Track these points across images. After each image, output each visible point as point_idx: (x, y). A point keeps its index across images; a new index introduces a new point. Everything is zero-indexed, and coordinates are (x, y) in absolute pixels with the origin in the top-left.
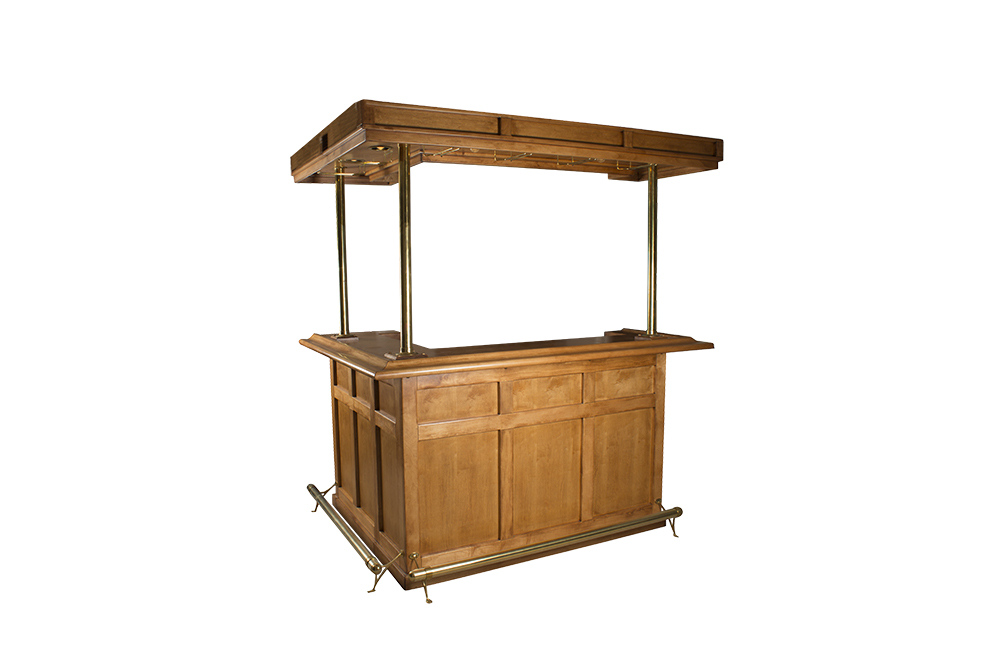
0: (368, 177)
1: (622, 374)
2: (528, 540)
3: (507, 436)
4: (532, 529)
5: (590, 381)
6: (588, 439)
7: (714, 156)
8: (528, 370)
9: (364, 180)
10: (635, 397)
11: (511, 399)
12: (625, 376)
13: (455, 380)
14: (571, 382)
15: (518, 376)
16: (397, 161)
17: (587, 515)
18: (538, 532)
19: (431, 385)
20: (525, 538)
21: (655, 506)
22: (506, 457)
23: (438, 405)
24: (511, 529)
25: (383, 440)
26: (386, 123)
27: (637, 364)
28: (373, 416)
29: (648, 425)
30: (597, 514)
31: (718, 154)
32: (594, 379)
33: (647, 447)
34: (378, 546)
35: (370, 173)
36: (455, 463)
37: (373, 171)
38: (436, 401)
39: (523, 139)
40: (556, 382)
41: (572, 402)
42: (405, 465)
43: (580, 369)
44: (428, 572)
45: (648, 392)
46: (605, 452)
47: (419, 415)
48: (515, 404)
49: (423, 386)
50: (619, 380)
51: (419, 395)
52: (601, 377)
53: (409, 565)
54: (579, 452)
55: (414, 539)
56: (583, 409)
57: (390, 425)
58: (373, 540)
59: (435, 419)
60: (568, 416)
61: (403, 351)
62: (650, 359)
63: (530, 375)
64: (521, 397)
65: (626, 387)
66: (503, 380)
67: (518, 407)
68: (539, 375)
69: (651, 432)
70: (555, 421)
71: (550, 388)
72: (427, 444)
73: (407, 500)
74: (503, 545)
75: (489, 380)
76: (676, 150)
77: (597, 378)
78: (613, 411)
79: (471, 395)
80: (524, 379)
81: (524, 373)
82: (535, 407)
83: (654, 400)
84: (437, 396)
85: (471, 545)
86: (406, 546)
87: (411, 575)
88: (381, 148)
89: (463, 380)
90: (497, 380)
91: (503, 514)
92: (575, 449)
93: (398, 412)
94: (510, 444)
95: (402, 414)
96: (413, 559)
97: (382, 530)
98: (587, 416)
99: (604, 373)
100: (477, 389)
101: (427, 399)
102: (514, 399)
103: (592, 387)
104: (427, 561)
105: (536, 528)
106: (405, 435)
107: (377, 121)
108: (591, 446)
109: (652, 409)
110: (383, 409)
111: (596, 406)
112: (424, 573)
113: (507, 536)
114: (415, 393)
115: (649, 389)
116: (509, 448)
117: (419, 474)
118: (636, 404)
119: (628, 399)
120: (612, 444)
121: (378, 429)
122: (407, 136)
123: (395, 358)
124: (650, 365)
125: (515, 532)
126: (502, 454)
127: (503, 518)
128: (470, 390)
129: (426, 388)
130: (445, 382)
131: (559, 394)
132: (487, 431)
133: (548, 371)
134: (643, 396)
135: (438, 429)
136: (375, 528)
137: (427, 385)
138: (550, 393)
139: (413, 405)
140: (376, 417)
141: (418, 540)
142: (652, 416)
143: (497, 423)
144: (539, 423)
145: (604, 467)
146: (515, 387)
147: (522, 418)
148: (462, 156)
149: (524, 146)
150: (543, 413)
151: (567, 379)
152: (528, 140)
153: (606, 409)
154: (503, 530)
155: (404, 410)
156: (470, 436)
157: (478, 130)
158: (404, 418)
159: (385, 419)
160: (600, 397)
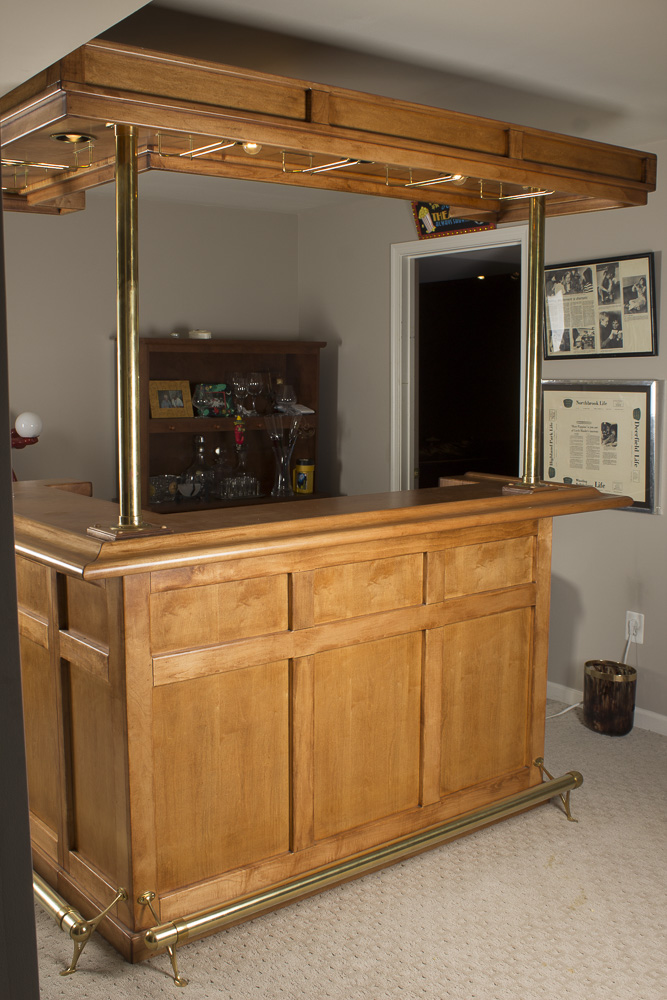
0: (25, 196)
1: (487, 552)
2: (339, 848)
3: (304, 667)
4: (344, 826)
5: (436, 566)
6: (434, 665)
7: (643, 181)
8: (339, 551)
9: (14, 203)
10: (505, 590)
11: (311, 603)
12: (489, 555)
13: (218, 573)
14: (406, 567)
15: (323, 561)
16: (113, 161)
17: (431, 796)
18: (355, 831)
19: (175, 583)
20: (334, 845)
21: (534, 772)
22: (303, 704)
23: (186, 620)
24: (311, 831)
25: (76, 685)
26: (106, 82)
27: (508, 533)
28: (55, 641)
29: (523, 635)
30: (447, 793)
31: (649, 180)
32: (444, 563)
33: (522, 671)
34: (68, 878)
35: (30, 188)
36: (217, 722)
37: (38, 186)
38: (183, 613)
39: (349, 134)
40: (383, 569)
41: (408, 603)
42: (130, 734)
43: (421, 545)
44: (180, 929)
45: (525, 581)
46: (458, 686)
47: (153, 640)
48: (317, 610)
49: (162, 586)
50: (481, 563)
51: (153, 602)
52: (453, 557)
53: (138, 916)
54: (418, 688)
55: (146, 866)
56: (426, 614)
57: (94, 658)
58: (56, 867)
59: (182, 646)
60: (403, 627)
61: (125, 521)
62: (528, 526)
63: (342, 559)
64: (328, 598)
65: (492, 574)
66: (298, 569)
67: (322, 616)
68: (357, 557)
69: (527, 648)
70: (381, 637)
71: (373, 579)
72: (168, 693)
73: (133, 797)
74: (298, 861)
75: (275, 569)
76: (586, 168)
77: (447, 559)
78: (471, 616)
79: (243, 599)
80: (333, 565)
81: (333, 557)
82: (349, 615)
83: (534, 594)
84: (185, 602)
85: (244, 867)
86: (131, 881)
87: (151, 939)
88: (74, 138)
89: (231, 572)
90: (287, 569)
91: (298, 805)
92: (412, 684)
93: (115, 634)
94: (308, 682)
95: (122, 639)
96: (145, 904)
97: (74, 848)
98: (432, 626)
99: (457, 550)
100: (253, 588)
101: (168, 609)
102: (316, 601)
103: (440, 575)
104: (170, 903)
105: (350, 825)
106: (129, 677)
107: (89, 77)
108: (438, 677)
109: (529, 609)
110: (78, 628)
111: (446, 608)
112: (174, 931)
113: (304, 844)
114: (148, 599)
115: (525, 575)
116: (308, 690)
117: (155, 746)
118: (507, 601)
119: (495, 593)
120: (468, 671)
121: (65, 665)
122: (145, 112)
123: (113, 537)
124: (528, 535)
125: (318, 835)
126: (297, 701)
127: (298, 814)
128: (241, 589)
129: (167, 589)
130: (199, 577)
131: (387, 591)
132: (271, 661)
133: (370, 552)
134: (517, 588)
135: (186, 664)
136: (59, 846)
137: (169, 583)
138: (374, 589)
139: (142, 622)
140: (62, 644)
141: (153, 867)
142: (530, 619)
143: (287, 646)
144: (356, 642)
145: (457, 711)
146: (318, 581)
147: (329, 635)
148: (222, 162)
149: (348, 145)
150: (363, 624)
151: (400, 563)
152: (356, 135)
153: (461, 611)
154: (297, 835)
155: (128, 632)
156: (242, 673)
157: (271, 109)
158: (129, 647)
159: (84, 648)
160: (451, 591)
